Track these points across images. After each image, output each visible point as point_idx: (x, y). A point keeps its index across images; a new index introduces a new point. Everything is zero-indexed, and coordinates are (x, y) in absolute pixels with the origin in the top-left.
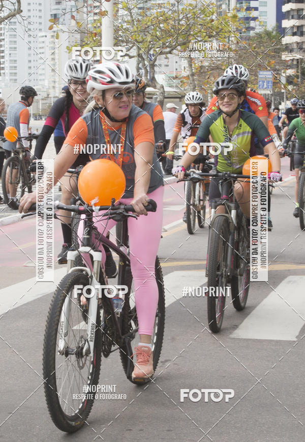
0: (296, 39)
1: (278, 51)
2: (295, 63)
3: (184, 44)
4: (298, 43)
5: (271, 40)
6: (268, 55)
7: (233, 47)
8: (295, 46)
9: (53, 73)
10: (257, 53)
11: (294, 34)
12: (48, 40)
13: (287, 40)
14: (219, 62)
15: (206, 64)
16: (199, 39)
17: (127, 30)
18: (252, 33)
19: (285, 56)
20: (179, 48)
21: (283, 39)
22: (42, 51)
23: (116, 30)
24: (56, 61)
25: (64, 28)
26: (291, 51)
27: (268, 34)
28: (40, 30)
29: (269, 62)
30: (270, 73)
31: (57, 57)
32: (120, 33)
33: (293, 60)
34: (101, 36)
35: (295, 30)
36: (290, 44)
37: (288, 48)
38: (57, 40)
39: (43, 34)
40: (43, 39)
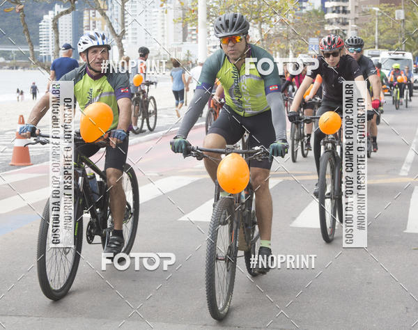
0: (335, 15)
1: (323, 24)
2: (334, 32)
3: (257, 18)
4: (336, 19)
5: (317, 16)
6: (315, 27)
7: (291, 21)
8: (334, 20)
9: (162, 38)
10: (308, 25)
11: (334, 12)
12: (159, 14)
13: (329, 16)
14: (281, 32)
15: (272, 32)
16: (267, 15)
17: (215, 8)
18: (304, 11)
19: (328, 28)
20: (253, 21)
21: (326, 15)
22: (154, 22)
23: (209, 8)
24: (165, 29)
25: (171, 6)
26: (332, 24)
27: (315, 12)
28: (154, 7)
29: (316, 32)
30: (317, 39)
31: (165, 26)
32: (211, 10)
33: (333, 30)
34: (197, 12)
35: (334, 9)
36: (332, 19)
37: (329, 22)
38: (165, 15)
39: (156, 10)
40: (155, 14)
